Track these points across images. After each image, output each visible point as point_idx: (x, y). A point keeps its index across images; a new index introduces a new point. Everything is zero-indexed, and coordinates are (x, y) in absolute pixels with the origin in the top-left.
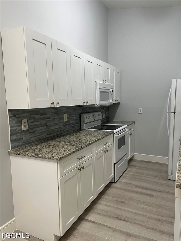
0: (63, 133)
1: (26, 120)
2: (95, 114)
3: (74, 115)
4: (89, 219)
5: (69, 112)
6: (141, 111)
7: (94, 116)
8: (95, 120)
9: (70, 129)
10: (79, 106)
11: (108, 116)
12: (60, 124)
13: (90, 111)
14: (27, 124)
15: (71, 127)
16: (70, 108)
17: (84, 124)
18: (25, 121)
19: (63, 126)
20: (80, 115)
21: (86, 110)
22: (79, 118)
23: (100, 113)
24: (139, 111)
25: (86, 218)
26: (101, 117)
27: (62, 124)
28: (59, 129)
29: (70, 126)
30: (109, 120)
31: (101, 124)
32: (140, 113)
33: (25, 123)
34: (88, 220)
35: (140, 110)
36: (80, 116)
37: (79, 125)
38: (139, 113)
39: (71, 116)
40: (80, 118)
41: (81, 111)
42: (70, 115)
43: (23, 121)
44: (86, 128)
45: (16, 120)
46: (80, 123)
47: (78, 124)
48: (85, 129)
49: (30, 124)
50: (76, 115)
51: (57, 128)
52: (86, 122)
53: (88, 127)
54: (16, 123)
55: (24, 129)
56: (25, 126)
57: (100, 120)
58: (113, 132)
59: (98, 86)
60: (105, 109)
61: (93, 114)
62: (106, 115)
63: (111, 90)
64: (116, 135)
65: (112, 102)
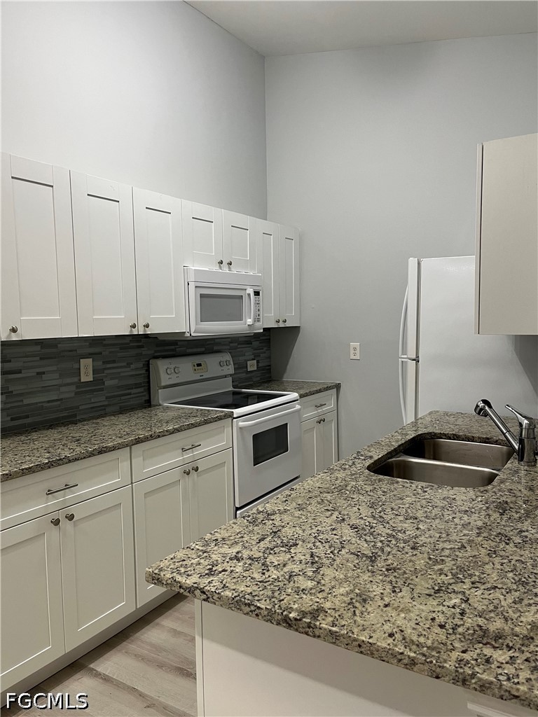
0: (75, 416)
2: (205, 360)
3: (124, 364)
4: (99, 670)
5: (101, 353)
6: (358, 352)
7: (199, 365)
8: (202, 377)
9: (106, 403)
10: (145, 338)
11: (270, 366)
12: (63, 389)
13: (189, 351)
15: (107, 398)
16: (104, 342)
17: (160, 390)
19: (76, 393)
20: (149, 361)
21: (173, 347)
22: (144, 372)
23: (227, 357)
24: (352, 352)
25: (91, 666)
26: (230, 369)
27: (73, 388)
28: (59, 403)
29: (107, 395)
30: (270, 377)
31: (231, 389)
32: (354, 358)
34: (95, 670)
35: (355, 349)
36: (147, 365)
37: (142, 392)
38: (352, 357)
39: (109, 366)
40: (148, 370)
41: (153, 352)
42: (103, 362)
44: (165, 400)
46: (146, 388)
47: (142, 390)
48: (160, 405)
50: (129, 365)
51: (49, 402)
52: (163, 384)
53: (170, 399)
57: (226, 376)
58: (231, 415)
59: (192, 278)
60: (256, 344)
61: (197, 359)
62: (258, 362)
63: (250, 291)
64: (241, 424)
65: (257, 324)
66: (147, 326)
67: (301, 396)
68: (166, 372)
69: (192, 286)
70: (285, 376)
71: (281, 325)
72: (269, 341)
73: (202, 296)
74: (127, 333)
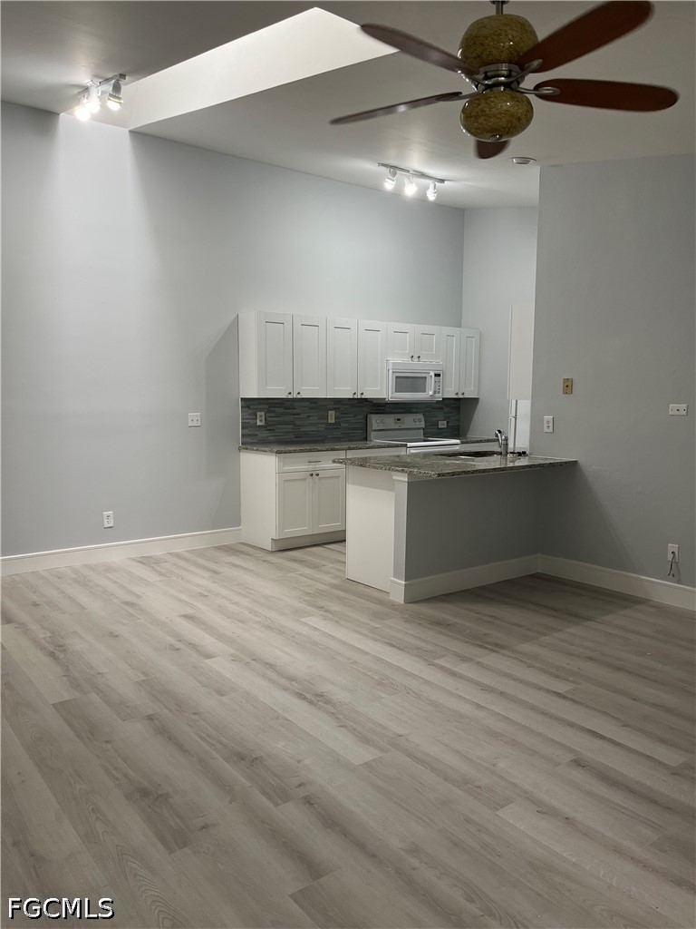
1: (263, 413)
3: (353, 416)
5: (339, 408)
7: (399, 420)
8: (401, 428)
9: (341, 436)
11: (459, 426)
12: (320, 425)
14: (263, 419)
15: (341, 433)
16: (342, 402)
18: (261, 414)
19: (326, 429)
20: (366, 415)
22: (364, 421)
23: (421, 416)
26: (421, 425)
27: (324, 426)
29: (341, 431)
30: (459, 434)
33: (261, 416)
36: (366, 417)
37: (362, 433)
39: (343, 416)
40: (366, 420)
42: (341, 414)
43: (258, 414)
44: (376, 437)
45: (250, 411)
46: (365, 430)
47: (362, 431)
48: (372, 441)
49: (268, 419)
51: (313, 431)
52: (375, 429)
54: (250, 414)
55: (259, 423)
56: (261, 421)
57: (419, 429)
58: (406, 446)
59: (391, 367)
60: (447, 410)
61: (398, 416)
62: (448, 422)
63: (432, 374)
64: (412, 451)
65: (437, 395)
66: (362, 394)
67: (462, 443)
68: (375, 421)
69: (391, 371)
70: (469, 433)
71: (461, 396)
72: (458, 409)
73: (397, 377)
74: (351, 397)
